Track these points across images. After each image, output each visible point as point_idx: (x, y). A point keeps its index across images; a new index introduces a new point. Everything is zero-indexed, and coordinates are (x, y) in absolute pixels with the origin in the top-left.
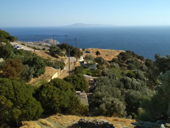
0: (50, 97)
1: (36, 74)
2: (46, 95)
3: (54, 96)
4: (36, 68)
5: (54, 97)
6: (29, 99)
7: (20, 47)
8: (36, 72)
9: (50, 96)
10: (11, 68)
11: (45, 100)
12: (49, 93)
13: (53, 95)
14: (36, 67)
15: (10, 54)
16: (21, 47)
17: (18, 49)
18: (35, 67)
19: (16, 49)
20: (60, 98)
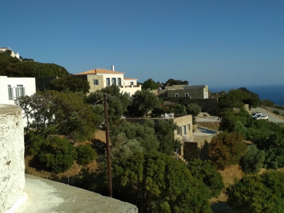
0: (246, 200)
1: (272, 162)
2: (241, 195)
3: (254, 199)
4: (274, 153)
5: (254, 202)
6: (188, 190)
7: (262, 117)
8: (273, 160)
9: (246, 198)
10: (222, 147)
11: (238, 203)
12: (246, 193)
13: (253, 197)
14: (274, 150)
15: (233, 126)
16: (264, 117)
17: (258, 119)
18: (271, 150)
19: (254, 119)
20: (265, 206)
